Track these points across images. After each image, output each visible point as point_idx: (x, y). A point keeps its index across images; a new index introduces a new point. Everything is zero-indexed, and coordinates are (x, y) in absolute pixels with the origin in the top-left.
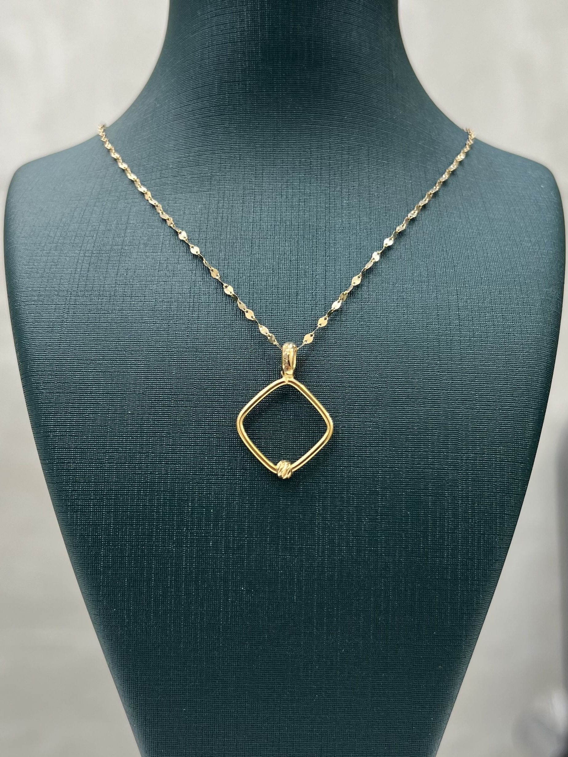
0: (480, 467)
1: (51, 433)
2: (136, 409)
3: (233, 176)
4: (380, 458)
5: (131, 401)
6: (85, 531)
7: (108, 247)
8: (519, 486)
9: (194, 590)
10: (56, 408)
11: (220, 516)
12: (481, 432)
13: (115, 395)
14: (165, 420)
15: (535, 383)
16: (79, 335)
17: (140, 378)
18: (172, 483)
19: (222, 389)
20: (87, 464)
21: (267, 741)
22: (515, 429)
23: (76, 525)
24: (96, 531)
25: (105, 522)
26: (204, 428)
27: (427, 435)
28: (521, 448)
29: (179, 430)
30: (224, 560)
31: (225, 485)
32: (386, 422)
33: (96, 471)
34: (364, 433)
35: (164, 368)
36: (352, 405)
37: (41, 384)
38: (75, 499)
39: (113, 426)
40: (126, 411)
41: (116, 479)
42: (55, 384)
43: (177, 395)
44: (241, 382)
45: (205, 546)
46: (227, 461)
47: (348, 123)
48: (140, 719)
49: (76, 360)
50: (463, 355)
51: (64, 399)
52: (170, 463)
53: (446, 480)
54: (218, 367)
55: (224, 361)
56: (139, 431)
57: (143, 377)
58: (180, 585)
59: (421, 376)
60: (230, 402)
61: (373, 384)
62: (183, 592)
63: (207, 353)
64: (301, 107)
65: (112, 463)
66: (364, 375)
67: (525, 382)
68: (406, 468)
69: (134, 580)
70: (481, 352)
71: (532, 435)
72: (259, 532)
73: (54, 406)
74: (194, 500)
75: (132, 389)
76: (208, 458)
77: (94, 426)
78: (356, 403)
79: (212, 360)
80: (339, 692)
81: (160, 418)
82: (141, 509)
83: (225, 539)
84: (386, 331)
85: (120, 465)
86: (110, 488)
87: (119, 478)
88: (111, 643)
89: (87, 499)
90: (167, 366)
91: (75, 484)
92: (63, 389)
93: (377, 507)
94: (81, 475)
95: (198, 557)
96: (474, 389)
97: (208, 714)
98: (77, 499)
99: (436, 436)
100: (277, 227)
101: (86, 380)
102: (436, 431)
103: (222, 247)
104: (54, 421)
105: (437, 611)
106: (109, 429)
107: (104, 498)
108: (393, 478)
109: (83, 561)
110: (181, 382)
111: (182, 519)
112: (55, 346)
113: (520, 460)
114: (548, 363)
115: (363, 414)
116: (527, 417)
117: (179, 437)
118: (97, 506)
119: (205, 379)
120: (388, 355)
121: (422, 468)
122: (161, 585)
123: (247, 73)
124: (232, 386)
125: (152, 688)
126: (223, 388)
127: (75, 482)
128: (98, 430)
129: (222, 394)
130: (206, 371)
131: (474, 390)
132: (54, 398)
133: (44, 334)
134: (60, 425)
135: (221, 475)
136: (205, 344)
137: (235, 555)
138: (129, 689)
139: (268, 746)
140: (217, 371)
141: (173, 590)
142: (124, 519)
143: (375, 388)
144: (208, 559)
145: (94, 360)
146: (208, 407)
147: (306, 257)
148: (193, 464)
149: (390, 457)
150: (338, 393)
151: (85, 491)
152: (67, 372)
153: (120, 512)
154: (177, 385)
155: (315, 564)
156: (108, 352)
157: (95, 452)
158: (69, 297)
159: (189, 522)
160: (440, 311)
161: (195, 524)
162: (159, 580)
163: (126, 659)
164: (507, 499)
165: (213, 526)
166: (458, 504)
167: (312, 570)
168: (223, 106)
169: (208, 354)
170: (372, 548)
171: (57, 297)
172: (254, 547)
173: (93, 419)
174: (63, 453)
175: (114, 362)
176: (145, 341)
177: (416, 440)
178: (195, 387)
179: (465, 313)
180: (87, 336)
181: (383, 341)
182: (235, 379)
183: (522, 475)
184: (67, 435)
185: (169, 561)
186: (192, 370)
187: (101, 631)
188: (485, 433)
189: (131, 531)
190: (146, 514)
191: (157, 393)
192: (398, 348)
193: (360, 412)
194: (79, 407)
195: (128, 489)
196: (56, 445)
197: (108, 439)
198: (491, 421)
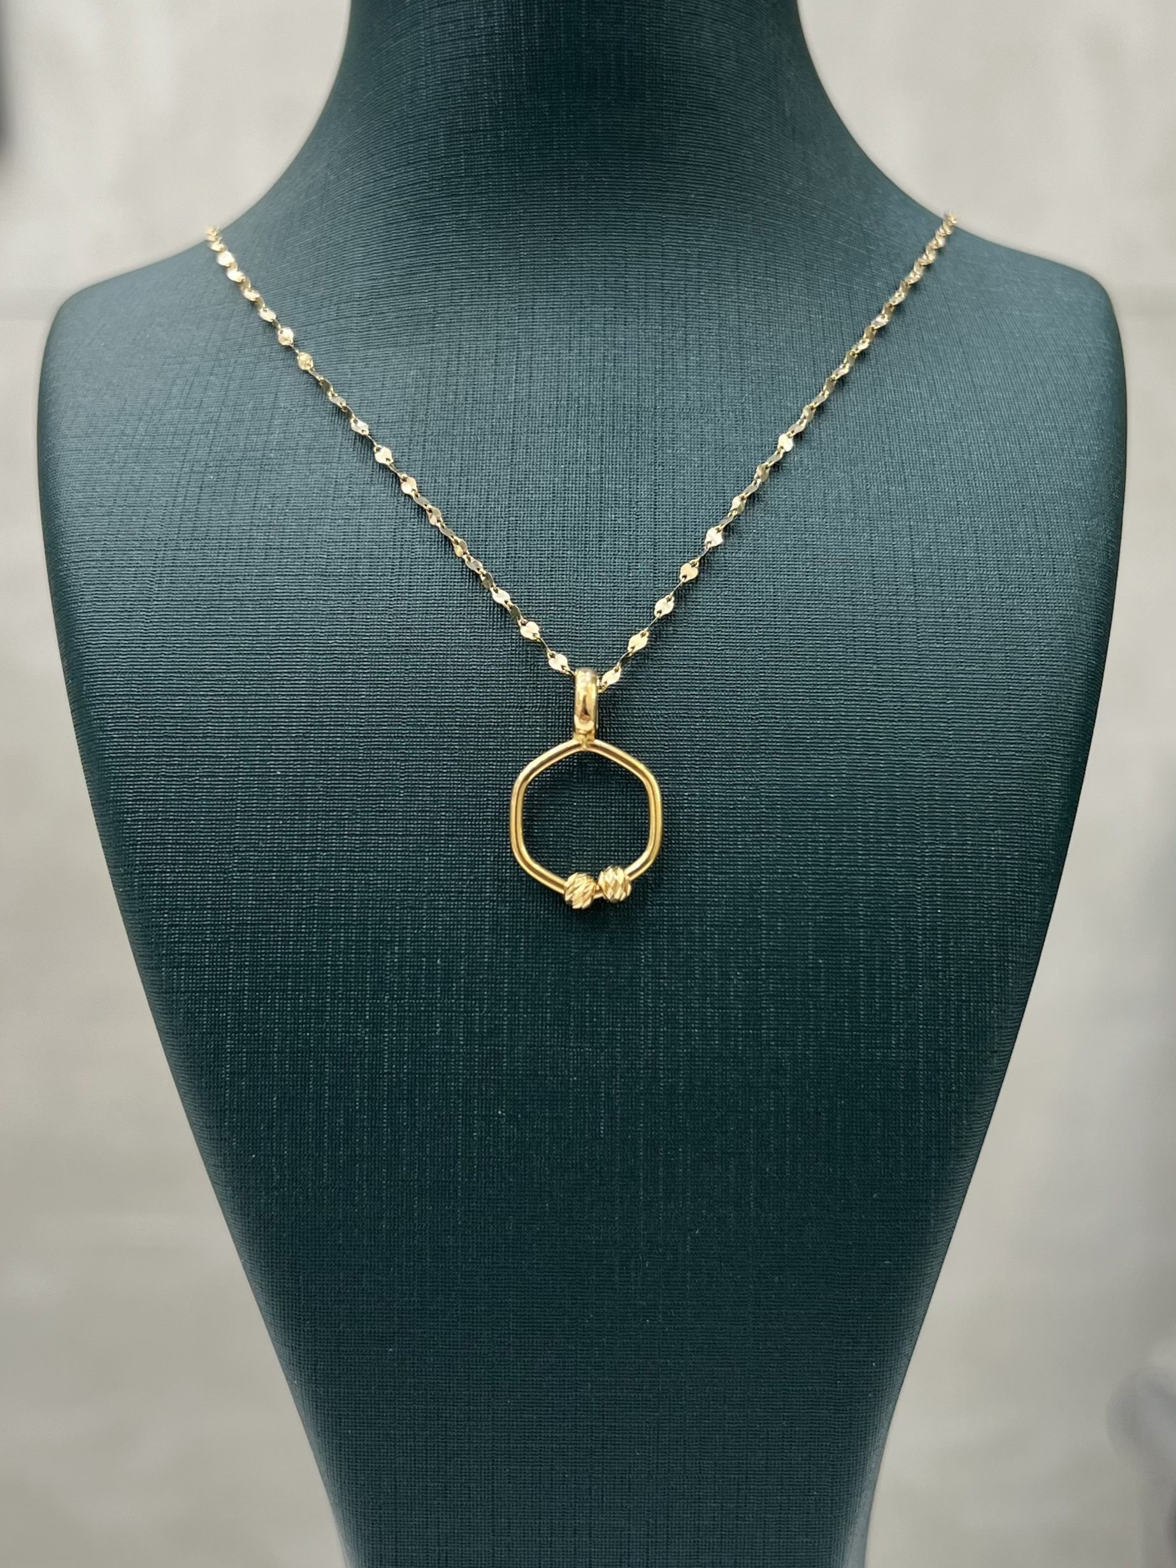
0: (957, 869)
1: (129, 815)
2: (291, 766)
4: (764, 855)
5: (281, 751)
6: (196, 1004)
7: (238, 455)
8: (1035, 907)
9: (405, 1117)
10: (137, 767)
11: (454, 972)
12: (959, 801)
13: (250, 739)
14: (348, 786)
15: (1063, 706)
16: (181, 624)
17: (298, 707)
18: (362, 908)
19: (456, 726)
20: (199, 875)
21: (553, 1410)
22: (1026, 796)
23: (177, 992)
24: (216, 1004)
25: (232, 986)
26: (423, 801)
27: (855, 810)
28: (1038, 832)
29: (374, 806)
30: (463, 1057)
31: (463, 911)
32: (774, 785)
33: (214, 887)
34: (732, 807)
35: (345, 686)
36: (708, 753)
37: (110, 721)
38: (175, 942)
39: (247, 800)
40: (272, 770)
41: (254, 902)
42: (136, 720)
43: (369, 737)
44: (492, 711)
45: (426, 1030)
46: (467, 864)
47: (697, 206)
48: (306, 1369)
49: (175, 672)
50: (923, 653)
51: (152, 749)
52: (356, 869)
53: (892, 896)
54: (448, 682)
55: (460, 671)
56: (297, 809)
57: (303, 705)
58: (379, 1107)
59: (842, 694)
60: (472, 749)
61: (749, 711)
62: (385, 1121)
63: (426, 656)
64: (606, 178)
65: (245, 871)
66: (731, 694)
67: (1045, 703)
68: (814, 874)
69: (290, 1098)
70: (957, 647)
71: (1059, 806)
72: (530, 1002)
73: (133, 763)
74: (404, 941)
75: (283, 727)
76: (429, 860)
77: (211, 800)
78: (717, 748)
79: (436, 669)
80: (691, 1313)
81: (337, 782)
82: (302, 959)
83: (464, 1017)
84: (772, 608)
85: (262, 874)
86: (243, 920)
87: (260, 900)
88: (247, 1220)
89: (198, 942)
90: (349, 682)
91: (174, 912)
92: (151, 730)
93: (758, 951)
94: (187, 895)
95: (413, 1053)
96: (944, 718)
97: (436, 1358)
98: (179, 942)
99: (871, 810)
100: (562, 409)
101: (195, 712)
102: (871, 800)
104: (134, 792)
105: (878, 1153)
106: (239, 805)
107: (231, 939)
108: (789, 894)
109: (191, 1062)
110: (378, 712)
111: (382, 978)
112: (135, 647)
113: (1035, 856)
114: (1088, 666)
115: (731, 769)
116: (1048, 771)
117: (373, 819)
118: (218, 954)
119: (423, 706)
120: (776, 654)
121: (844, 874)
122: (342, 1108)
123: (499, 114)
124: (475, 718)
125: (328, 1308)
126: (458, 724)
127: (174, 910)
128: (218, 808)
129: (457, 736)
130: (425, 690)
131: (945, 720)
132: (135, 747)
133: (113, 624)
134: (145, 800)
135: (455, 892)
136: (424, 638)
137: (484, 1048)
138: (284, 1310)
139: (554, 1420)
140: (447, 690)
141: (365, 1117)
142: (270, 980)
143: (752, 719)
144: (433, 1055)
145: (209, 673)
146: (429, 761)
147: (618, 466)
148: (403, 871)
149: (782, 853)
150: (681, 729)
151: (196, 926)
152: (158, 697)
153: (262, 966)
154: (370, 718)
155: (640, 1064)
156: (237, 656)
157: (213, 851)
158: (162, 552)
159: (395, 985)
160: (878, 569)
161: (407, 988)
162: (337, 1099)
163: (276, 1252)
164: (1012, 933)
165: (441, 991)
166: (916, 942)
167: (634, 1075)
168: (456, 178)
169: (430, 657)
170: (751, 1031)
171: (140, 552)
172: (521, 1031)
173: (209, 786)
174: (152, 853)
175: (248, 675)
176: (308, 634)
177: (832, 820)
178: (404, 723)
179: (926, 570)
180: (196, 627)
181: (767, 628)
182: (481, 706)
183: (1041, 885)
184: (160, 818)
185: (356, 1061)
186: (398, 689)
187: (228, 1199)
188: (967, 803)
189: (283, 1003)
190: (312, 970)
191: (331, 735)
192: (796, 641)
193: (724, 767)
194: (182, 765)
195: (276, 922)
196: (139, 839)
197: (238, 825)
198: (978, 780)
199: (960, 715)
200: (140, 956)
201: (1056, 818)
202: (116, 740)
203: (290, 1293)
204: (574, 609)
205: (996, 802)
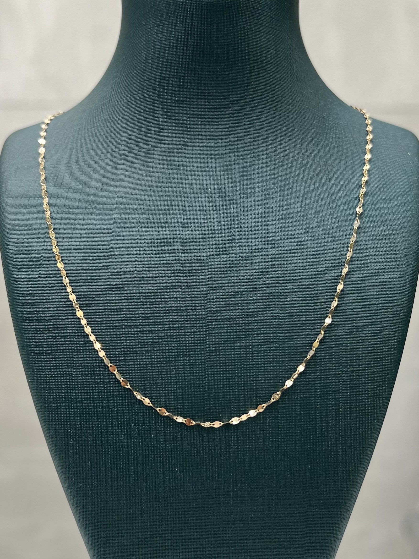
0: (356, 377)
1: (33, 352)
2: (96, 333)
3: (170, 151)
6: (59, 426)
7: (76, 207)
8: (386, 392)
9: (140, 470)
10: (36, 333)
12: (357, 350)
14: (118, 341)
15: (399, 313)
16: (53, 276)
17: (99, 310)
18: (123, 390)
19: (161, 318)
20: (60, 376)
22: (383, 348)
23: (51, 421)
24: (66, 426)
25: (73, 419)
26: (148, 348)
28: (387, 363)
29: (128, 350)
30: (163, 448)
31: (163, 391)
32: (285, 343)
33: (66, 381)
34: (268, 352)
35: (118, 302)
36: (260, 330)
37: (25, 314)
38: (50, 402)
39: (78, 346)
42: (35, 314)
43: (127, 322)
44: (175, 312)
45: (148, 437)
47: (258, 108)
49: (51, 295)
51: (42, 325)
53: (330, 387)
54: (158, 301)
55: (163, 296)
57: (101, 309)
58: (130, 467)
59: (312, 307)
60: (167, 328)
61: (276, 314)
62: (132, 472)
63: (149, 290)
64: (223, 97)
65: (78, 375)
66: (269, 307)
67: (392, 311)
69: (95, 463)
70: (358, 289)
71: (396, 352)
73: (34, 331)
74: (140, 403)
75: (93, 318)
76: (150, 371)
77: (65, 346)
78: (263, 328)
79: (153, 295)
80: (250, 545)
81: (114, 340)
82: (100, 409)
83: (163, 432)
84: (285, 273)
85: (84, 376)
87: (84, 386)
88: (78, 509)
89: (59, 402)
90: (119, 300)
92: (41, 318)
93: (278, 408)
94: (55, 383)
95: (143, 446)
98: (52, 402)
100: (204, 190)
101: (58, 311)
102: (323, 350)
103: (162, 207)
104: (35, 342)
105: (323, 486)
106: (75, 349)
107: (72, 401)
110: (130, 312)
111: (131, 417)
112: (35, 284)
113: (386, 372)
115: (268, 337)
116: (392, 339)
117: (128, 355)
118: (67, 407)
119: (148, 310)
120: (287, 291)
122: (115, 467)
123: (180, 71)
124: (168, 315)
125: (110, 542)
126: (162, 317)
127: (50, 389)
129: (161, 322)
130: (149, 304)
131: (352, 318)
132: (35, 325)
133: (26, 275)
134: (39, 346)
135: (160, 384)
136: (148, 283)
137: (171, 444)
138: (93, 542)
141: (124, 470)
142: (88, 417)
143: (277, 317)
144: (151, 447)
146: (150, 332)
147: (226, 214)
148: (140, 376)
149: (288, 370)
150: (249, 321)
151: (58, 396)
152: (44, 305)
153: (84, 412)
154: (127, 315)
155: (231, 452)
157: (65, 366)
158: (45, 246)
159: (136, 420)
160: (327, 257)
161: (141, 421)
162: (113, 463)
163: (90, 521)
164: (377, 402)
165: (154, 422)
166: (339, 405)
167: (229, 455)
168: (163, 96)
170: (275, 439)
171: (37, 246)
172: (185, 438)
173: (64, 341)
174: (42, 366)
175: (79, 297)
176: (103, 281)
180: (59, 277)
181: (284, 281)
182: (171, 310)
184: (44, 353)
185: (121, 449)
186: (138, 303)
187: (71, 499)
189: (93, 426)
190: (104, 413)
191: (112, 321)
192: (295, 286)
193: (266, 336)
194: (53, 332)
195: (90, 395)
196: (36, 361)
197: (75, 356)
198: (365, 342)
199: (358, 316)
200: (37, 406)
201: (395, 357)
202: (27, 322)
203: (95, 536)
204: (208, 272)
205: (371, 351)
